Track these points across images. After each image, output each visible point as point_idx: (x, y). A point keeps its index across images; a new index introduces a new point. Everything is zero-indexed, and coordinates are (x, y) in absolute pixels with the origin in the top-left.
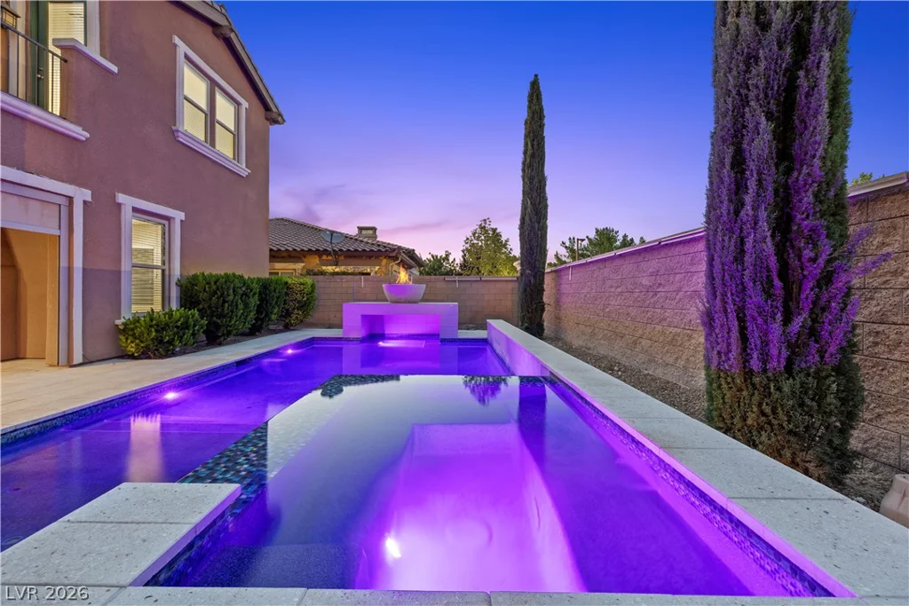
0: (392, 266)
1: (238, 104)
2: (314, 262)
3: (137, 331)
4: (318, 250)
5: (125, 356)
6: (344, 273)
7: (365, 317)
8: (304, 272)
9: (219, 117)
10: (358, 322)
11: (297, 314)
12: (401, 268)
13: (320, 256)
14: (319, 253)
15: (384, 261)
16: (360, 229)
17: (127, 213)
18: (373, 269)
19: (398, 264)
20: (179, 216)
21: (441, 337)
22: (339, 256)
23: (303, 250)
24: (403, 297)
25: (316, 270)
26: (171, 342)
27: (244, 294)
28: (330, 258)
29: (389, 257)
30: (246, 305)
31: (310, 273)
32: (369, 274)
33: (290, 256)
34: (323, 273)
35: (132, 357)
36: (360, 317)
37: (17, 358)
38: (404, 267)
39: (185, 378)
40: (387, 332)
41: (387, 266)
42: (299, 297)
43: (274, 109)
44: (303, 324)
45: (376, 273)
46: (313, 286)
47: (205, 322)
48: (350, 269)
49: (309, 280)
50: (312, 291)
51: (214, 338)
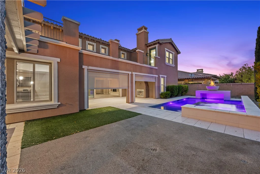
0: (209, 81)
1: (173, 54)
2: (187, 81)
3: (163, 95)
4: (188, 78)
5: (161, 98)
6: (195, 83)
7: (201, 94)
8: (185, 83)
9: (170, 58)
10: (200, 95)
11: (184, 93)
12: (212, 81)
13: (188, 80)
14: (188, 79)
15: (206, 80)
16: (198, 70)
17: (161, 77)
18: (203, 82)
19: (211, 80)
20: (166, 76)
21: (224, 99)
22: (193, 79)
23: (184, 79)
24: (212, 89)
25: (187, 83)
26: (167, 97)
27: (176, 89)
28: (191, 80)
29: (208, 79)
30: (177, 91)
31: (186, 84)
32: (202, 83)
33: (181, 80)
34: (189, 84)
35: (162, 98)
36: (200, 94)
37: (149, 97)
38: (212, 80)
39: (172, 101)
40: (207, 98)
41: (207, 81)
42: (185, 89)
43: (179, 52)
44: (185, 95)
45: (204, 83)
46: (188, 87)
47: (171, 94)
48: (196, 82)
49: (186, 85)
50: (188, 88)
51: (171, 97)
